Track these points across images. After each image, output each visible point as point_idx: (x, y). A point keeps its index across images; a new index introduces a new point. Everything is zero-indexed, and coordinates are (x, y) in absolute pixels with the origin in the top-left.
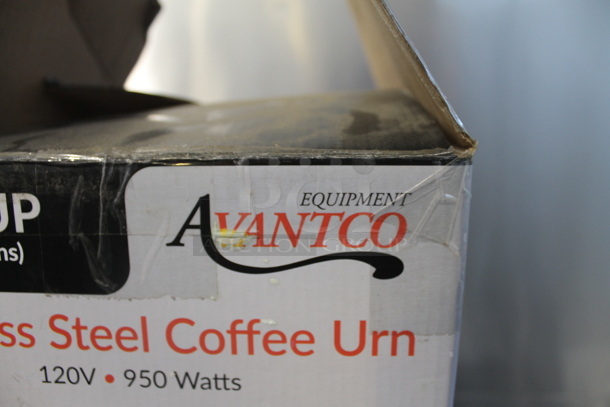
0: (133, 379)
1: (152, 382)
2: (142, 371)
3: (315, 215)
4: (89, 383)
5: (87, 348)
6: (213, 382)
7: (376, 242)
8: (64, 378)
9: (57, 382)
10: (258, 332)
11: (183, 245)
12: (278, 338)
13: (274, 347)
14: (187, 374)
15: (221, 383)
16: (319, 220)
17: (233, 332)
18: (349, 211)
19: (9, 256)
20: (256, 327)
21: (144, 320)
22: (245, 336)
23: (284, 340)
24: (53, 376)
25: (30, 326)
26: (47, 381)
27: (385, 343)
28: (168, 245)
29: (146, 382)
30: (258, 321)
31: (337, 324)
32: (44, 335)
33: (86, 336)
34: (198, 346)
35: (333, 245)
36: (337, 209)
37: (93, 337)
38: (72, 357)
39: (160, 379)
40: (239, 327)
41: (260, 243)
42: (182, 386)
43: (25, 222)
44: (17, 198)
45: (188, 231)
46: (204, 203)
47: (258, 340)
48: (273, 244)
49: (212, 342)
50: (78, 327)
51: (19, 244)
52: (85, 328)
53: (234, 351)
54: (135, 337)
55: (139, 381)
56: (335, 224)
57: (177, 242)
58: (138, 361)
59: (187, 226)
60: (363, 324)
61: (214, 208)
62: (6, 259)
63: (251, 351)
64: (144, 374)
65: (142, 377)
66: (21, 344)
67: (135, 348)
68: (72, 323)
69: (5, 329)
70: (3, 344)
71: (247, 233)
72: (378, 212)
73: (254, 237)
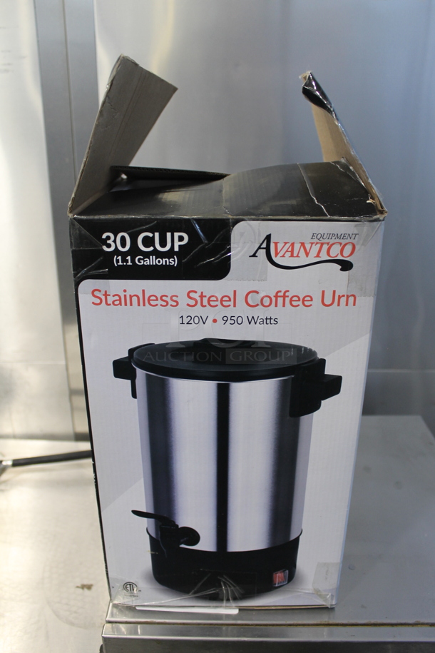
0: (227, 320)
1: (236, 322)
2: (231, 316)
3: (317, 243)
4: (204, 323)
5: (205, 306)
6: (265, 321)
7: (342, 255)
8: (192, 322)
9: (187, 323)
10: (288, 296)
11: (257, 257)
12: (297, 299)
13: (294, 303)
14: (253, 317)
15: (268, 321)
16: (319, 245)
17: (276, 296)
18: (331, 241)
19: (170, 262)
20: (287, 294)
21: (235, 292)
22: (282, 298)
23: (299, 300)
24: (186, 320)
25: (177, 296)
26: (182, 323)
27: (343, 300)
28: (250, 256)
29: (232, 322)
30: (288, 291)
31: (323, 292)
32: (184, 300)
33: (205, 300)
34: (260, 303)
35: (324, 257)
36: (326, 241)
37: (209, 301)
38: (198, 311)
39: (240, 321)
40: (279, 294)
42: (250, 323)
43: (179, 246)
44: (177, 235)
45: (260, 250)
46: (268, 238)
47: (287, 300)
48: (297, 256)
49: (267, 301)
50: (202, 296)
51: (175, 257)
52: (205, 296)
53: (276, 306)
54: (230, 300)
55: (229, 321)
56: (325, 247)
57: (254, 255)
58: (229, 312)
59: (260, 248)
60: (334, 292)
61: (273, 240)
62: (168, 264)
63: (284, 306)
64: (232, 318)
65: (231, 320)
66: (171, 305)
67: (230, 305)
68: (199, 294)
69: (164, 298)
70: (161, 305)
71: (287, 251)
72: (344, 242)
73: (290, 253)
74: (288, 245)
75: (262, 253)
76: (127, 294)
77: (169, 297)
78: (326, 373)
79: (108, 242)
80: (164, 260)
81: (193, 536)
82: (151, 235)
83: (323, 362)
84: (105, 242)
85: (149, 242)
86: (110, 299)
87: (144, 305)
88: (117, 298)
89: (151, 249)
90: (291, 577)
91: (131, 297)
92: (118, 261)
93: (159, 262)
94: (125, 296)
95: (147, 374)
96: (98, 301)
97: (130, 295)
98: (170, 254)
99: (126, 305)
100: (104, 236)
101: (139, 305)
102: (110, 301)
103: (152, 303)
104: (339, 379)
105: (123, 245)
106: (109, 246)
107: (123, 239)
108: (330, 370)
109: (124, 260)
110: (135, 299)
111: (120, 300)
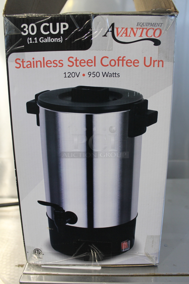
0: (91, 75)
1: (96, 75)
2: (93, 72)
3: (140, 28)
4: (78, 77)
5: (78, 66)
6: (112, 75)
8: (71, 76)
9: (68, 77)
10: (125, 60)
11: (107, 36)
12: (130, 61)
13: (129, 64)
14: (105, 73)
15: (114, 75)
16: (141, 30)
17: (118, 60)
19: (58, 40)
20: (124, 59)
21: (95, 57)
22: (122, 61)
23: (131, 63)
24: (67, 75)
25: (62, 61)
26: (65, 77)
27: (156, 63)
28: (103, 36)
29: (94, 75)
30: (125, 57)
31: (145, 58)
32: (66, 63)
33: (78, 62)
34: (109, 64)
35: (144, 37)
36: (145, 27)
37: (80, 63)
38: (74, 69)
39: (98, 75)
40: (120, 59)
41: (126, 36)
42: (104, 76)
43: (64, 31)
44: (62, 24)
45: (108, 33)
46: (113, 25)
47: (125, 62)
48: (129, 36)
49: (113, 63)
50: (76, 60)
51: (61, 37)
52: (78, 60)
53: (118, 66)
54: (92, 62)
56: (145, 31)
57: (105, 36)
58: (92, 69)
59: (108, 31)
60: (151, 58)
61: (115, 26)
62: (57, 41)
63: (123, 66)
64: (94, 73)
65: (93, 74)
66: (59, 66)
67: (92, 66)
68: (75, 59)
69: (55, 62)
70: (54, 66)
71: (123, 33)
72: (155, 28)
73: (125, 34)
74: (124, 29)
75: (110, 34)
76: (35, 60)
77: (58, 61)
78: (148, 109)
79: (25, 29)
80: (55, 39)
81: (73, 217)
82: (48, 24)
83: (146, 101)
84: (22, 30)
85: (46, 29)
86: (25, 64)
87: (44, 67)
88: (29, 63)
89: (48, 33)
90: (132, 245)
91: (37, 62)
92: (29, 41)
93: (52, 40)
94: (34, 62)
95: (45, 110)
96: (18, 66)
97: (36, 61)
98: (58, 35)
99: (34, 67)
100: (22, 26)
101: (41, 67)
102: (25, 66)
103: (49, 65)
104: (156, 113)
105: (33, 31)
106: (25, 32)
107: (33, 27)
108: (150, 107)
109: (33, 40)
110: (39, 63)
111: (31, 64)
